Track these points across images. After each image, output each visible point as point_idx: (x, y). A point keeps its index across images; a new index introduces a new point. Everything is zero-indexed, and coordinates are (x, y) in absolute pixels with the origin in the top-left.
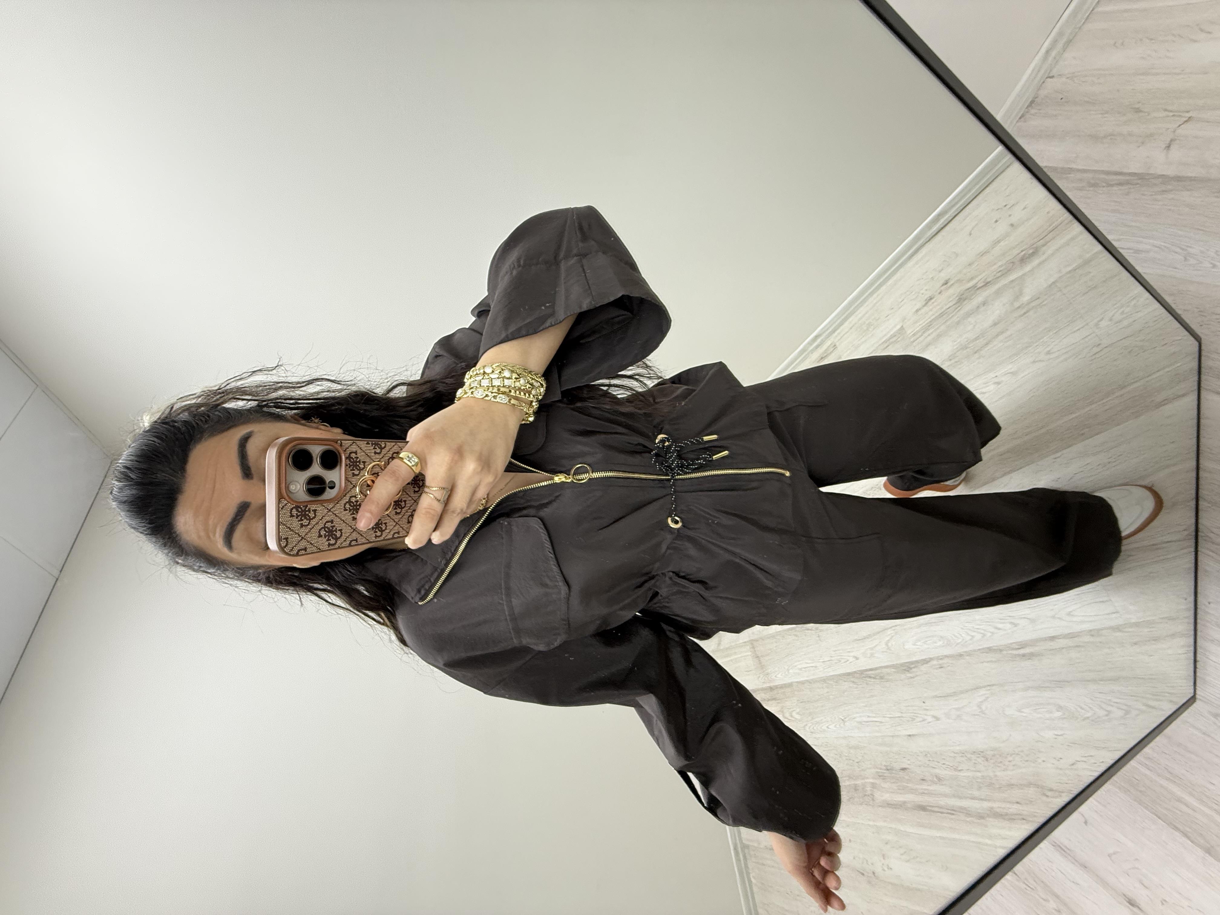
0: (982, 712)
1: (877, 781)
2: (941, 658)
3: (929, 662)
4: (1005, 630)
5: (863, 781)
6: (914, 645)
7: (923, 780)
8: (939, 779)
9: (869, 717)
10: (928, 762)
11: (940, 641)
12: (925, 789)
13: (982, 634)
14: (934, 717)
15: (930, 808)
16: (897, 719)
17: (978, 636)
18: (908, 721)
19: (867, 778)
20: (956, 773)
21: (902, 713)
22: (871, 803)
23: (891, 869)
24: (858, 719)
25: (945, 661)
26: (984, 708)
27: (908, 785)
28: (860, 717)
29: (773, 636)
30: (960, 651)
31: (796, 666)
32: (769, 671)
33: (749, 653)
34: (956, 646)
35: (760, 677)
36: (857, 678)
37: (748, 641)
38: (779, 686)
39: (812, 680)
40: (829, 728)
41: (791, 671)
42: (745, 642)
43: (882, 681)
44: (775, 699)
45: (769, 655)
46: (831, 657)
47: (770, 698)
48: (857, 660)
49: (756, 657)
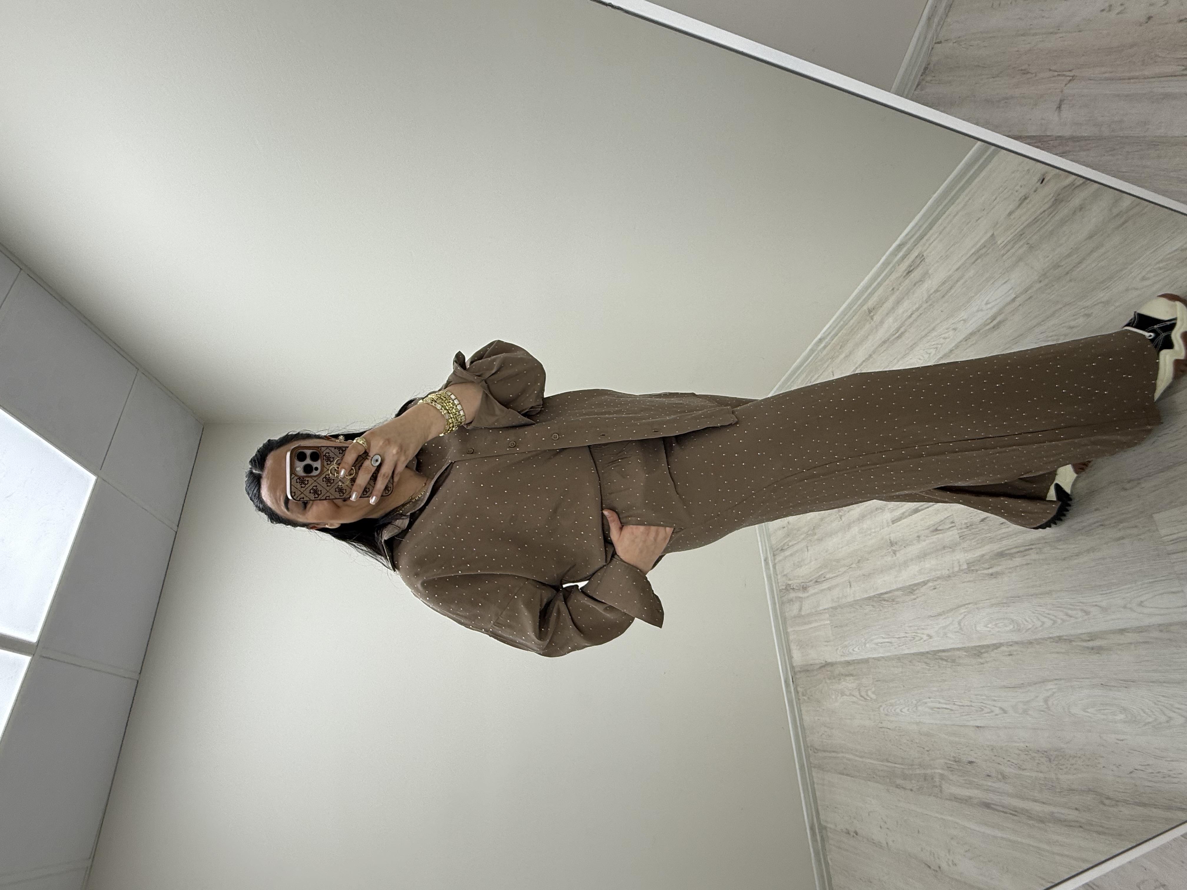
0: (1048, 708)
1: (946, 773)
2: (1011, 643)
3: (999, 647)
4: (1076, 618)
5: (933, 771)
6: (986, 626)
7: (988, 776)
8: (1004, 777)
9: (939, 703)
10: (994, 758)
11: (1010, 624)
12: (991, 786)
13: (1054, 621)
14: (1001, 708)
15: (993, 806)
16: (967, 708)
17: (1049, 624)
18: (977, 711)
19: (936, 768)
20: (1021, 772)
21: (971, 701)
22: (939, 795)
23: (956, 865)
24: (929, 704)
25: (1015, 648)
26: (1050, 703)
27: (974, 780)
28: (932, 702)
29: (851, 605)
30: (1029, 639)
31: (872, 640)
32: (846, 643)
33: (829, 622)
34: (1026, 632)
35: (837, 649)
36: (930, 659)
37: (828, 609)
38: (856, 661)
39: (887, 657)
40: (902, 712)
41: (868, 645)
42: (825, 609)
43: (954, 664)
44: (852, 675)
45: (847, 625)
46: (906, 633)
47: (847, 673)
48: (930, 638)
49: (835, 627)
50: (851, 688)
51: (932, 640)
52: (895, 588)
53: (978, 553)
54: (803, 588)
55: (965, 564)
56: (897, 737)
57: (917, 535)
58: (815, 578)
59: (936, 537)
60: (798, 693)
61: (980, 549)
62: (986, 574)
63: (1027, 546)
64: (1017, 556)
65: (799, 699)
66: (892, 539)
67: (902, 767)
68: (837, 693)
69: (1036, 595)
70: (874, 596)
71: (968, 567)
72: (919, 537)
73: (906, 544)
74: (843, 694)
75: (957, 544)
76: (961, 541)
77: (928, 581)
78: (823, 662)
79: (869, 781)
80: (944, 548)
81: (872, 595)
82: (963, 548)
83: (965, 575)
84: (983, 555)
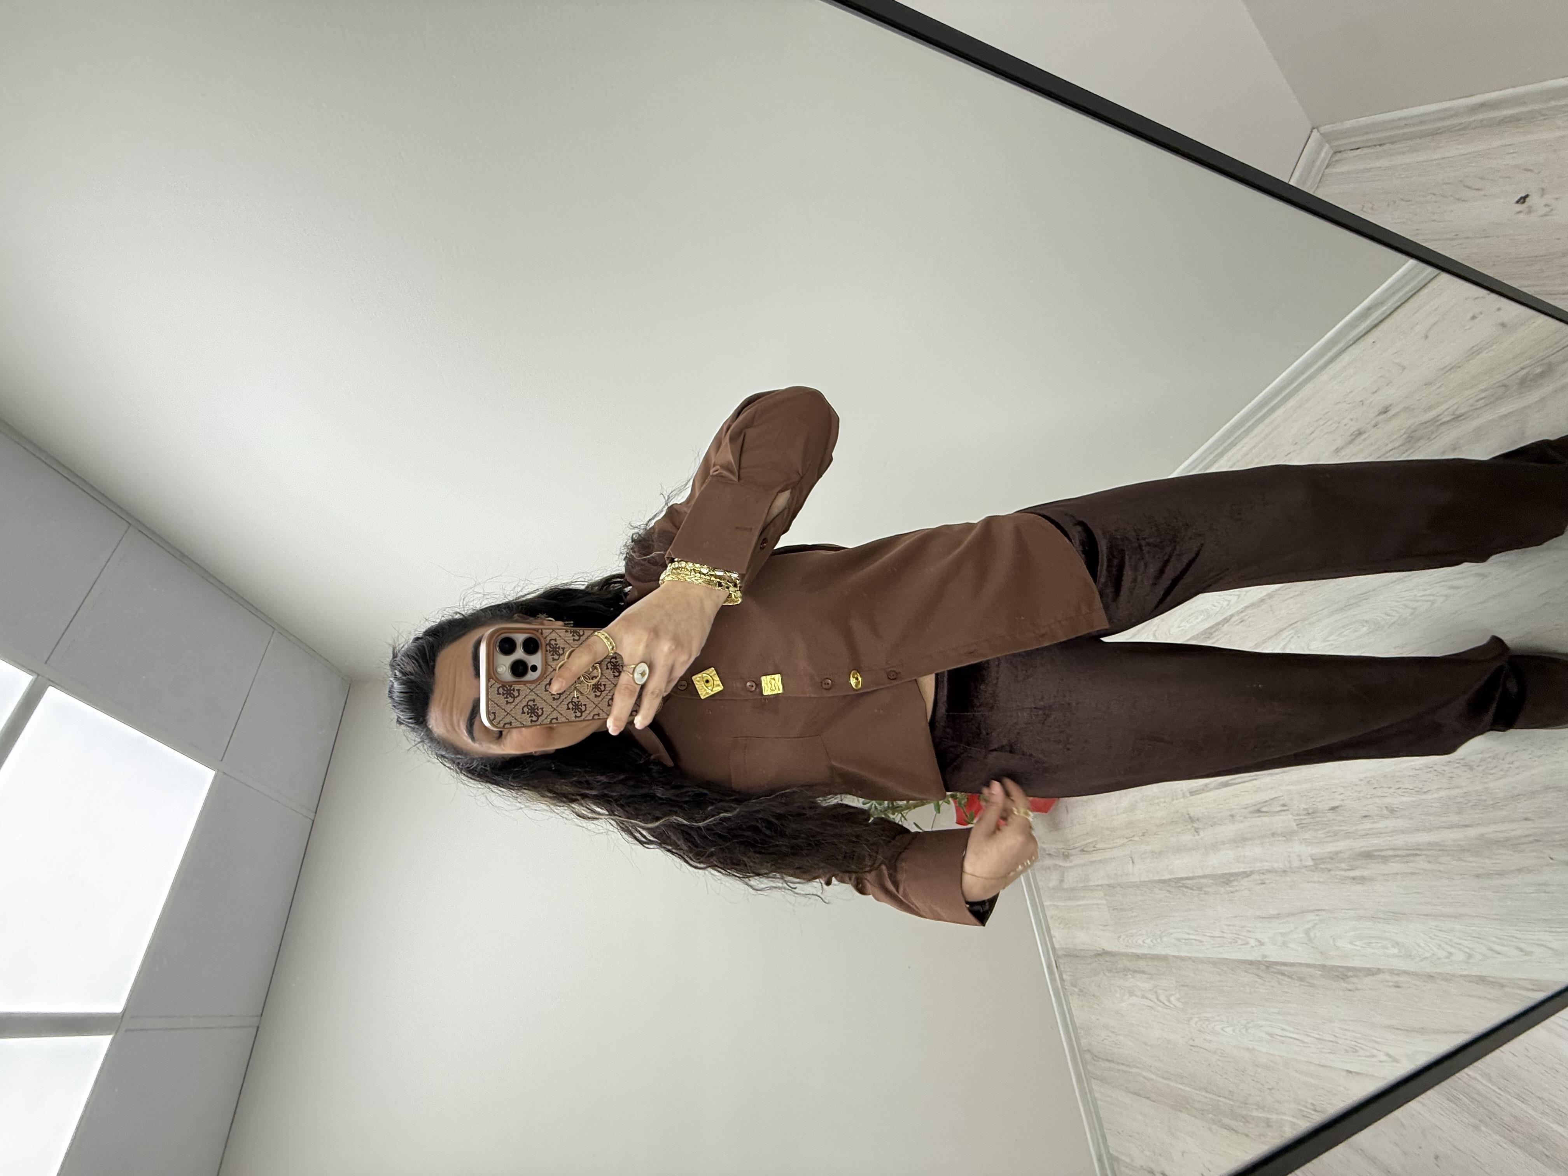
2: (1396, 972)
3: (1377, 974)
4: (1508, 957)
6: (1351, 943)
9: (1283, 1029)
11: (1394, 948)
13: (1468, 953)
14: (1390, 1055)
16: (1331, 1043)
17: (1461, 957)
18: (1348, 1051)
21: (1335, 1036)
24: (1266, 1029)
25: (1405, 979)
28: (1271, 1026)
29: (1137, 887)
30: (1428, 970)
31: (1172, 934)
32: (1134, 931)
33: (1105, 902)
34: (1422, 960)
35: (1120, 937)
36: (1263, 970)
37: (1101, 885)
38: (1148, 956)
39: (1195, 958)
40: (1224, 1031)
41: (1165, 939)
42: (1098, 886)
43: (1302, 983)
44: (1143, 972)
45: (1131, 909)
46: (1223, 932)
47: (1137, 969)
48: (1261, 945)
49: (1113, 910)
50: (1143, 989)
51: (1263, 947)
52: (1200, 873)
53: (1330, 848)
54: (1063, 854)
55: (1310, 859)
56: (1219, 1063)
57: (1229, 813)
58: (1081, 847)
59: (1259, 819)
60: (1063, 980)
61: (1331, 844)
62: (1345, 877)
63: (1411, 850)
64: (1394, 860)
65: (1066, 989)
66: (1192, 814)
67: (1227, 1101)
68: (1123, 991)
69: (1434, 916)
70: (1170, 880)
71: (1316, 865)
72: (1232, 816)
73: (1214, 823)
74: (1132, 993)
75: (1292, 833)
76: (1300, 830)
77: (1252, 873)
78: (1099, 949)
79: (1181, 1111)
80: (1273, 835)
81: (1167, 877)
82: (1303, 839)
83: (1310, 872)
84: (1337, 853)
